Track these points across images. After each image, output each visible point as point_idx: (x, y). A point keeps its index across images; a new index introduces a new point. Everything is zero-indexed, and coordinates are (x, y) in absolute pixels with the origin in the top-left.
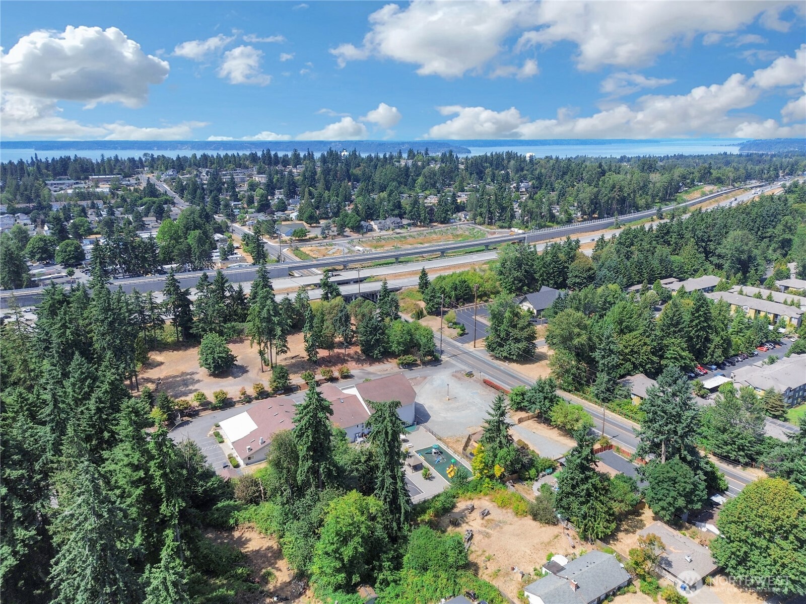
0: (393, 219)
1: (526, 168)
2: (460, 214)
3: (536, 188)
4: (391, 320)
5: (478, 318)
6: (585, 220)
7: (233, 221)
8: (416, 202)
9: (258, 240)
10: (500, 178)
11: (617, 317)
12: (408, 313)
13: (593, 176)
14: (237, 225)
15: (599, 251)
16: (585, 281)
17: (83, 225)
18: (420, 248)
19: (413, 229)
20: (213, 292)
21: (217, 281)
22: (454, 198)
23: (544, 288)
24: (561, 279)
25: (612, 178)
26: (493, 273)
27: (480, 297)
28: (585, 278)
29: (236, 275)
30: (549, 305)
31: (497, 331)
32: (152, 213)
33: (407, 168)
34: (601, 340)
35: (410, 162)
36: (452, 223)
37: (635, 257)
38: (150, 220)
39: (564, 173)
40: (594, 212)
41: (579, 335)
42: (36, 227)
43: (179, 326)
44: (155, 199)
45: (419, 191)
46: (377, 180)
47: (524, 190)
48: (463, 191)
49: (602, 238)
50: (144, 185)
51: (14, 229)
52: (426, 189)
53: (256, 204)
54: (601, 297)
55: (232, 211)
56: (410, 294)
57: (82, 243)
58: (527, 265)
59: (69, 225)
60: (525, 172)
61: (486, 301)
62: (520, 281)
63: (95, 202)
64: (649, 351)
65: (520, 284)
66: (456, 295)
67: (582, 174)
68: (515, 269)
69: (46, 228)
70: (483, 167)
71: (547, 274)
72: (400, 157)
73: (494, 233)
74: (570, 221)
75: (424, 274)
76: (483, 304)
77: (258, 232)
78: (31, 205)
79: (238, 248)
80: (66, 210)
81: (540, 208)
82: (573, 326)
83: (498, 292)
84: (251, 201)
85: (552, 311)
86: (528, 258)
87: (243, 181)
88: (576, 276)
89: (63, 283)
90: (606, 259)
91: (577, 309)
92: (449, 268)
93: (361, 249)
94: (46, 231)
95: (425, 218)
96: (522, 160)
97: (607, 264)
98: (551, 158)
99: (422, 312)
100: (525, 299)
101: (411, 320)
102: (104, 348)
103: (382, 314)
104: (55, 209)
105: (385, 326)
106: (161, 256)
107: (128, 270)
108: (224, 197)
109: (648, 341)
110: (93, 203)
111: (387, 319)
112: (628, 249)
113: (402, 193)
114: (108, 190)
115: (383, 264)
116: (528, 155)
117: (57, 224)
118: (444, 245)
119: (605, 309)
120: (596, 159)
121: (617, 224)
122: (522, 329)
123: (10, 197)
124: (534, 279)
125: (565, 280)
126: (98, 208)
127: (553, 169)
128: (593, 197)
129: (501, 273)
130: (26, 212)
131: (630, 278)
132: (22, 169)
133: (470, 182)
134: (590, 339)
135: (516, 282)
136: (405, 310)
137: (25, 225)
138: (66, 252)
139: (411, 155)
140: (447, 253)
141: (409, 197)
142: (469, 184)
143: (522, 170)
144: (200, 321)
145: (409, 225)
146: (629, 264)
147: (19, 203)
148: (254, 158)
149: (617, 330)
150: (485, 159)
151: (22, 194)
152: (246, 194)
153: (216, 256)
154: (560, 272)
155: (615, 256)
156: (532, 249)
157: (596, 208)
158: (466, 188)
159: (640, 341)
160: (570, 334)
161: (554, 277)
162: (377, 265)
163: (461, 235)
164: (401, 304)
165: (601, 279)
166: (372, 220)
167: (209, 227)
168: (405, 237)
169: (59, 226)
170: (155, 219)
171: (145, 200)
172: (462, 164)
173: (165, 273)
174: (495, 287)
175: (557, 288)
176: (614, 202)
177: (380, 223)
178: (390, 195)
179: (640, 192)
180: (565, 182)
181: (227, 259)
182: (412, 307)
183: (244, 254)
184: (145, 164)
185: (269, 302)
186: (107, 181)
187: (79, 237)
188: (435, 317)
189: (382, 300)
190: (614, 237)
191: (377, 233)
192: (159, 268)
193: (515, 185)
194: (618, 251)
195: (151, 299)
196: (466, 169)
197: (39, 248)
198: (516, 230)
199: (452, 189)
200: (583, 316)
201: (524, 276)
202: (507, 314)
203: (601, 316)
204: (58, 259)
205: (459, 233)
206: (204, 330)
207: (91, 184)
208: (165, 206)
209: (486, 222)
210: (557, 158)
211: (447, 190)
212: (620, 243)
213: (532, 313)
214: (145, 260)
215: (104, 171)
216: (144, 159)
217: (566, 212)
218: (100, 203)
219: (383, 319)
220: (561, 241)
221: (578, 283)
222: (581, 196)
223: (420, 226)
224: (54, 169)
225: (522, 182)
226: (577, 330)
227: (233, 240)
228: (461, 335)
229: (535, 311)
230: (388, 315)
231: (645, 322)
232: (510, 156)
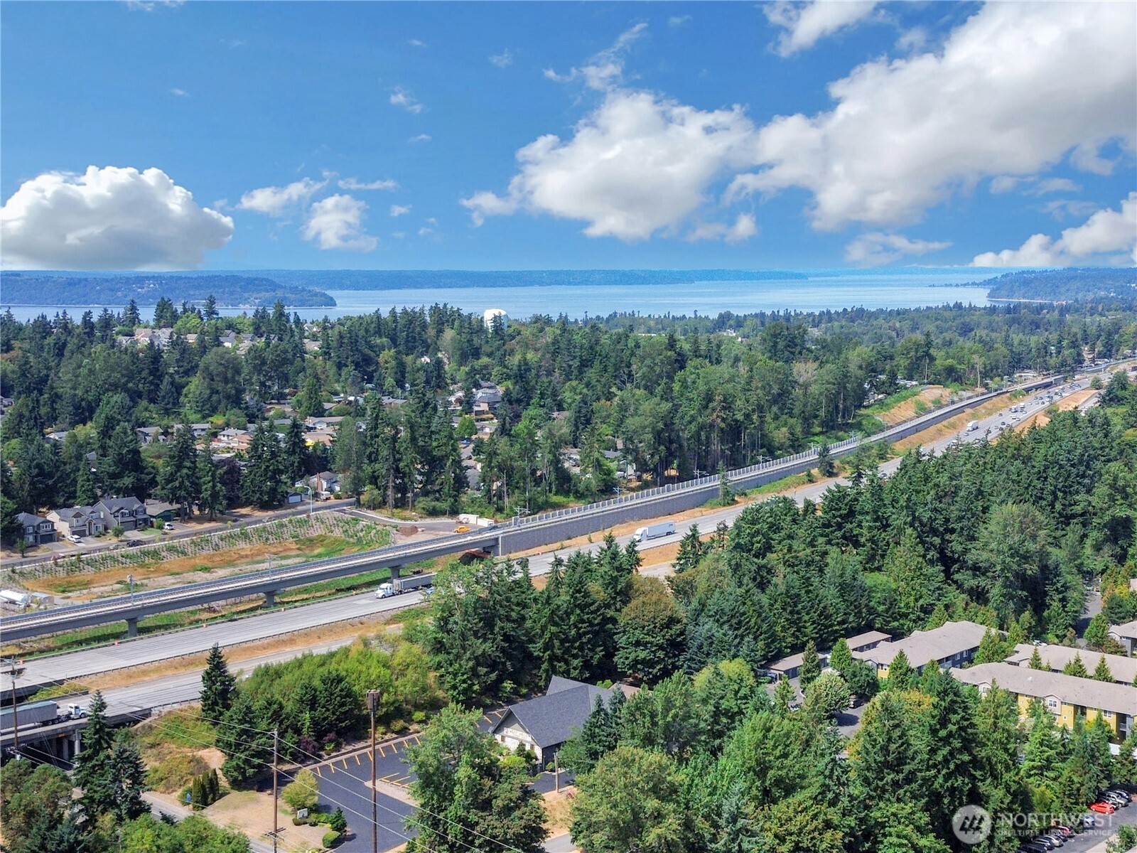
0: (117, 501)
1: (486, 349)
2: (314, 479)
3: (514, 404)
4: (120, 819)
5: (385, 787)
6: (646, 485)
8: (184, 452)
10: (421, 377)
11: (750, 754)
12: (169, 789)
13: (658, 370)
15: (690, 570)
16: (661, 654)
18: (201, 586)
19: (180, 528)
22: (297, 435)
23: (559, 684)
24: (600, 652)
25: (700, 375)
26: (417, 649)
27: (385, 720)
28: (661, 647)
30: (573, 729)
31: (436, 824)
33: (154, 354)
34: (715, 825)
35: (164, 336)
36: (295, 505)
37: (780, 580)
39: (585, 364)
40: (666, 464)
41: (658, 817)
45: (193, 417)
46: (65, 389)
47: (484, 407)
48: (319, 413)
49: (694, 536)
52: (214, 411)
54: (705, 701)
56: (176, 724)
58: (508, 619)
60: (485, 360)
61: (403, 732)
62: (493, 666)
64: (839, 843)
65: (493, 676)
66: (315, 722)
67: (629, 365)
68: (476, 634)
70: (371, 347)
71: (562, 642)
72: (134, 320)
73: (414, 530)
74: (608, 489)
75: (216, 663)
76: (392, 740)
81: (529, 452)
82: (642, 791)
83: (435, 706)
85: (582, 749)
86: (508, 599)
88: (638, 643)
90: (711, 590)
91: (648, 741)
92: (291, 639)
93: (18, 597)
95: (215, 495)
96: (472, 327)
97: (712, 608)
98: (548, 321)
99: (213, 782)
100: (508, 719)
101: (182, 813)
103: (89, 804)
105: (99, 839)
109: (834, 815)
111: (107, 820)
112: (760, 561)
113: (143, 425)
115: (87, 641)
116: (488, 315)
118: (274, 572)
119: (720, 735)
120: (659, 321)
121: (727, 493)
122: (507, 811)
124: (529, 656)
125: (610, 655)
127: (555, 353)
128: (661, 425)
129: (439, 647)
131: (773, 638)
133: (338, 387)
134: (688, 825)
135: (483, 670)
136: (165, 782)
139: (166, 315)
140: (285, 594)
141: (166, 433)
142: (336, 394)
143: (476, 353)
145: (166, 517)
146: (765, 600)
149: (754, 792)
150: (377, 325)
154: (596, 634)
155: (729, 584)
156: (519, 576)
157: (671, 454)
158: (327, 406)
159: (815, 817)
160: (635, 815)
161: (581, 648)
162: (70, 645)
163: (321, 540)
164: (150, 763)
165: (700, 647)
166: (54, 506)
168: (155, 554)
172: (314, 338)
174: (424, 690)
175: (592, 680)
176: (715, 436)
177: (78, 515)
178: (106, 432)
179: (775, 409)
180: (588, 385)
182: (184, 768)
188: (253, 794)
189: (90, 758)
190: (722, 529)
191: (70, 545)
193: (460, 394)
194: (737, 568)
196: (326, 354)
198: (472, 519)
199: (288, 409)
200: (665, 760)
201: (503, 650)
202: (463, 772)
203: (715, 752)
205: (314, 533)
209: (391, 500)
210: (564, 321)
211: (273, 410)
212: (738, 546)
213: (529, 757)
217: (598, 465)
219: (92, 820)
220: (591, 545)
221: (643, 662)
222: (632, 422)
223: (200, 520)
225: (478, 386)
226: (652, 804)
228: (334, 844)
229: (538, 752)
230: (109, 803)
231: (822, 764)
232: (443, 317)
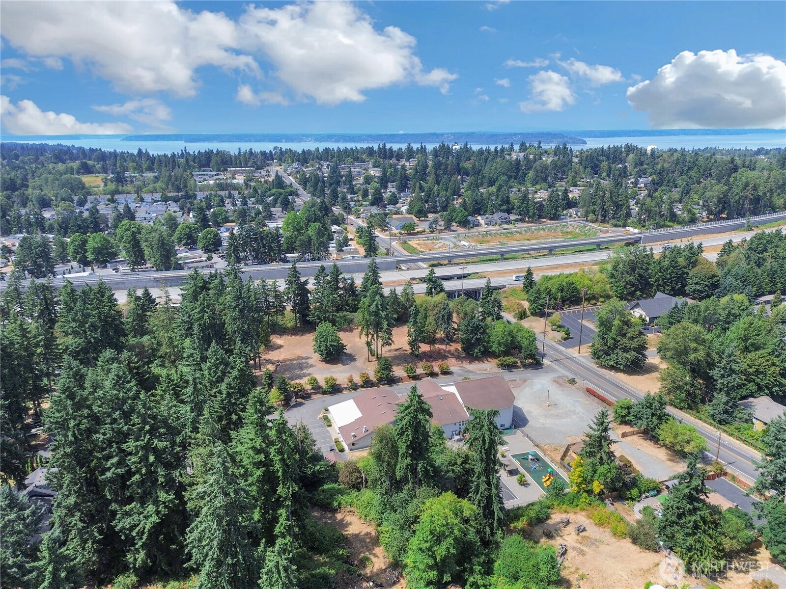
0: (501, 214)
1: (646, 162)
2: (571, 210)
3: (656, 185)
4: (493, 320)
5: (585, 323)
6: (711, 220)
7: (349, 213)
8: (525, 198)
9: (371, 234)
10: (617, 173)
11: (741, 333)
12: (510, 312)
13: (724, 172)
14: (352, 217)
15: (726, 256)
16: (707, 288)
17: (221, 214)
18: (526, 246)
19: (521, 225)
20: (329, 283)
21: (332, 273)
22: (566, 194)
23: (659, 295)
24: (679, 285)
25: (745, 175)
26: (603, 276)
27: (588, 300)
28: (707, 286)
29: (349, 266)
30: (664, 312)
31: (603, 339)
32: (278, 204)
33: (518, 162)
34: (721, 357)
35: (522, 155)
36: (563, 219)
37: (768, 265)
38: (277, 210)
39: (690, 169)
40: (722, 212)
41: (696, 350)
42: (183, 214)
43: (298, 312)
44: (282, 191)
45: (529, 186)
46: (486, 174)
47: (642, 185)
48: (575, 185)
49: (730, 242)
50: (273, 177)
51: (166, 215)
52: (537, 183)
53: (370, 197)
54: (724, 309)
55: (349, 204)
56: (514, 291)
57: (219, 230)
58: (642, 268)
59: (209, 213)
60: (645, 166)
61: (595, 304)
62: (633, 285)
63: (232, 192)
64: (777, 372)
65: (633, 289)
66: (562, 297)
67: (710, 170)
68: (627, 273)
69: (191, 215)
70: (598, 161)
71: (663, 279)
72: (512, 149)
73: (607, 232)
74: (693, 221)
75: (529, 273)
76: (590, 307)
77: (371, 226)
78: (180, 194)
79: (352, 240)
80: (208, 199)
81: (659, 205)
82: (690, 339)
83: (608, 297)
84: (365, 194)
85: (666, 320)
86: (642, 261)
87: (359, 174)
88: (697, 283)
89: (203, 267)
90: (734, 266)
91: (696, 321)
92: (556, 267)
93: (466, 244)
94: (191, 218)
95: (534, 214)
96: (642, 153)
97: (734, 272)
98: (676, 150)
99: (525, 312)
100: (637, 305)
101: (514, 321)
102: (234, 331)
103: (484, 314)
104: (198, 198)
105: (486, 325)
106: (285, 246)
107: (256, 258)
108: (342, 189)
109: (777, 361)
110: (230, 193)
111: (489, 319)
112: (760, 255)
113: (511, 188)
114: (242, 181)
115: (487, 260)
116: (649, 148)
117: (201, 213)
118: (552, 243)
119: (729, 323)
120: (728, 151)
121: (749, 226)
122: (632, 338)
123: (164, 186)
124: (649, 283)
125: (683, 286)
126: (234, 198)
127: (677, 164)
128: (722, 196)
129: (612, 276)
130: (176, 200)
131: (761, 287)
132: (174, 161)
133: (583, 176)
134: (708, 355)
135: (628, 286)
136: (508, 309)
137: (175, 212)
138: (206, 239)
139: (523, 148)
140: (555, 251)
141: (519, 191)
142: (583, 178)
143: (642, 164)
144: (316, 309)
145: (516, 220)
146: (759, 271)
147: (170, 192)
148: (370, 152)
149: (741, 347)
150: (602, 152)
151: (173, 184)
152: (362, 187)
153: (333, 246)
154: (678, 278)
155: (743, 264)
156: (648, 253)
157: (724, 208)
158: (578, 183)
159: (768, 360)
160: (686, 348)
161: (671, 283)
162: (481, 261)
163: (571, 233)
164: (504, 303)
165: (725, 288)
166: (480, 215)
167: (328, 220)
168: (511, 233)
169: (202, 216)
170: (281, 209)
171: (274, 191)
172: (577, 157)
173: (288, 262)
174: (605, 291)
175: (674, 295)
176: (747, 202)
177: (487, 218)
178: (499, 190)
179: (779, 191)
180: (690, 178)
181: (342, 250)
182: (516, 306)
183: (357, 246)
184: (275, 157)
185: (378, 297)
186: (242, 172)
187: (218, 225)
188: (538, 318)
189: (485, 299)
190: (744, 241)
191: (484, 228)
192: (283, 256)
193: (633, 180)
194: (748, 258)
195: (275, 288)
196: (580, 163)
197: (185, 235)
198: (631, 229)
199: (564, 184)
200: (702, 330)
201: (638, 280)
202: (616, 322)
203: (725, 330)
204: (200, 245)
205: (568, 230)
206: (319, 318)
207: (229, 175)
208: (290, 197)
209: (599, 220)
210: (683, 150)
211: (558, 184)
212: (750, 249)
213: (643, 320)
214: (271, 249)
215: (240, 163)
216: (273, 152)
217: (690, 211)
218: (235, 193)
219: (484, 318)
220: (681, 243)
221: (698, 290)
222: (708, 194)
223: (528, 222)
224: (200, 161)
225: (640, 177)
226: (693, 345)
227: (348, 232)
228: (565, 339)
229: (648, 319)
230: (490, 314)
231: (775, 341)
232: (630, 149)
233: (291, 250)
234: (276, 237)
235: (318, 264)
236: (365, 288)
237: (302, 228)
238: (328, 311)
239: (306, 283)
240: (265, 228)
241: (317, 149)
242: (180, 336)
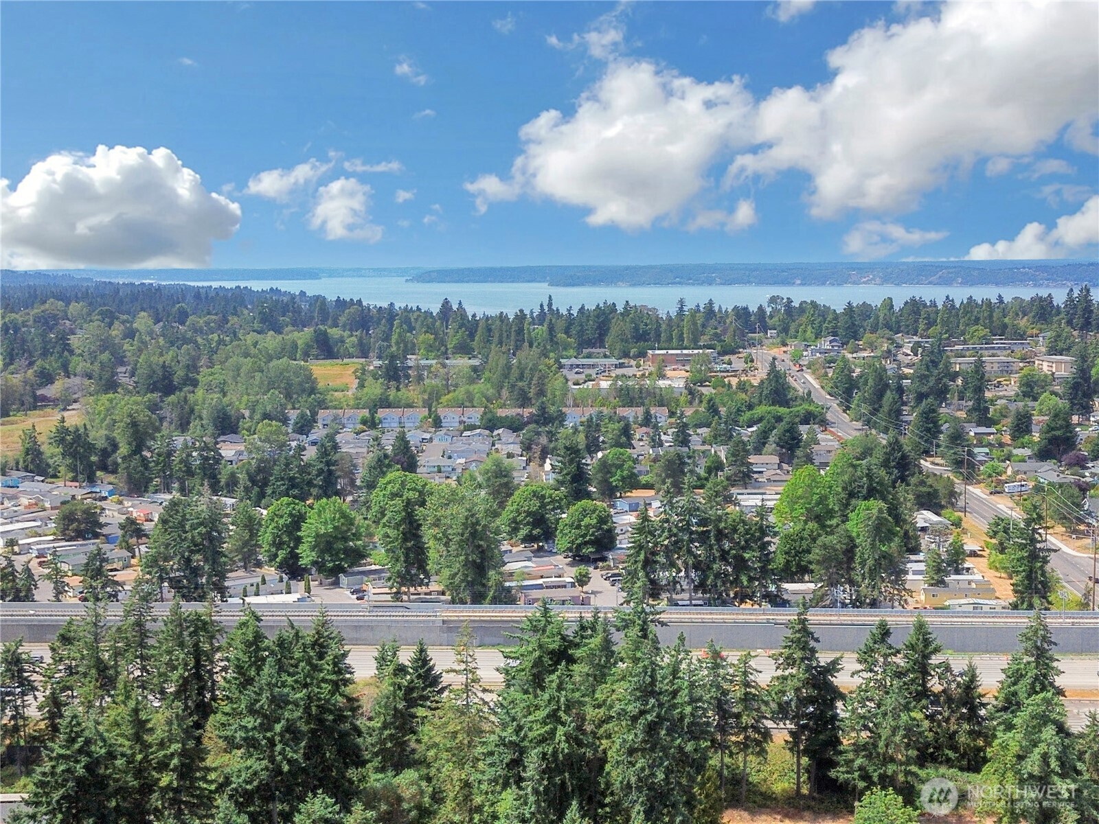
7: (969, 479)
9: (1033, 541)
14: (977, 491)
17: (620, 467)
20: (899, 674)
21: (912, 647)
29: (962, 630)
32: (771, 446)
38: (765, 462)
42: (529, 461)
43: (806, 752)
44: (782, 410)
50: (758, 376)
51: (488, 464)
53: (1036, 437)
55: (970, 453)
57: (613, 506)
59: (591, 462)
63: (653, 411)
69: (547, 467)
77: (1035, 518)
78: (527, 412)
79: (974, 554)
80: (592, 427)
84: (1022, 426)
87: (1007, 370)
89: (563, 602)
94: (547, 473)
104: (569, 423)
106: (780, 560)
107: (701, 586)
108: (954, 412)
110: (647, 413)
114: (681, 384)
117: (571, 461)
123: (491, 392)
126: (656, 427)
130: (515, 426)
132: (520, 331)
137: (510, 456)
138: (579, 527)
144: (858, 748)
147: (503, 406)
148: (1043, 310)
151: (513, 386)
152: (1013, 407)
153: (916, 571)
167: (906, 496)
169: (573, 468)
170: (776, 459)
171: (760, 410)
173: (784, 603)
181: (941, 583)
183: (991, 575)
184: (770, 322)
185: (1049, 732)
186: (684, 361)
187: (610, 492)
192: (772, 588)
195: (745, 673)
197: (529, 514)
204: (562, 542)
206: (866, 777)
207: (649, 367)
208: (803, 429)
214: (741, 564)
215: (681, 338)
216: (768, 310)
218: (660, 414)
224: (581, 332)
227: (965, 532)
233: (796, 571)
234: (759, 533)
235: (871, 618)
236: (1011, 704)
237: (830, 513)
238: (892, 760)
239: (833, 667)
240: (730, 508)
241: (889, 303)
242: (490, 781)
